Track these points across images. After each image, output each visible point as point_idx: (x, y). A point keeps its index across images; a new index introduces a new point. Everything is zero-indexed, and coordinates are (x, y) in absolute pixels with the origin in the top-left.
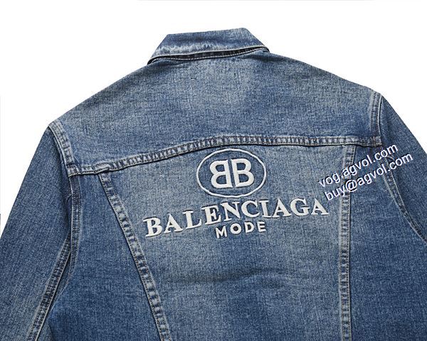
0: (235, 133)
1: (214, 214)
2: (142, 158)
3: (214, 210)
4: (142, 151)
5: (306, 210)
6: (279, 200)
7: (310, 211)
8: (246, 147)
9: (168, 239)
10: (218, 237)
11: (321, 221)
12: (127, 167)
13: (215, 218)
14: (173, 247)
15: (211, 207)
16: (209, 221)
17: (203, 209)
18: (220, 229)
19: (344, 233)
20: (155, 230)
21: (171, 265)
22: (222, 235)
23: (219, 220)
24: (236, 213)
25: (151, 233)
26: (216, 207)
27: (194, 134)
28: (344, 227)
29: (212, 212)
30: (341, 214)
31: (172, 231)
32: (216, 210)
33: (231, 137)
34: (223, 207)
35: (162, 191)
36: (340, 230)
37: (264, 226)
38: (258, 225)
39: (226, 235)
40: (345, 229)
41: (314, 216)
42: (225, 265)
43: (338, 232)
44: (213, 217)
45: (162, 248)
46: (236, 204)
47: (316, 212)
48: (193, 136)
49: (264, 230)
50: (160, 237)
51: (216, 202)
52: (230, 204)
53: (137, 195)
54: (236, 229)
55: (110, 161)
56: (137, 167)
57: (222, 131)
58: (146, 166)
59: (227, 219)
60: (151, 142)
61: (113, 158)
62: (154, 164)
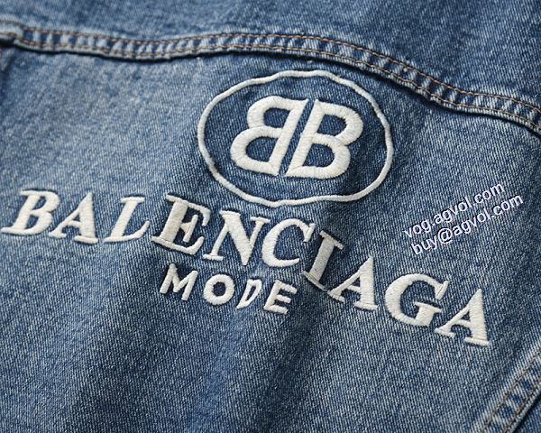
0: (367, 38)
1: (189, 228)
2: (110, 44)
3: (195, 217)
4: (126, 27)
5: (425, 313)
6: (370, 261)
7: (438, 320)
8: (376, 85)
9: (49, 254)
10: (164, 289)
11: (452, 360)
12: (63, 52)
13: (186, 239)
14: (46, 277)
15: (193, 205)
16: (166, 237)
17: (171, 198)
18: (182, 273)
19: (497, 419)
20: (33, 221)
21: (15, 323)
22: (175, 290)
23: (192, 250)
24: (245, 247)
25: (19, 226)
26: (205, 212)
27: (263, 13)
28: (509, 403)
29: (187, 219)
30: (526, 365)
31: (69, 238)
32: (201, 219)
33: (350, 44)
34: (222, 222)
35: (113, 135)
36: (494, 404)
37: (287, 300)
38: (275, 289)
39: (185, 296)
40: (509, 410)
41: (439, 338)
42: (134, 370)
43: (483, 408)
44: (181, 233)
45: (18, 271)
46: (260, 222)
47: (454, 328)
48: (257, 17)
49: (283, 310)
50: (32, 243)
51: (213, 202)
52: (243, 219)
53: (46, 127)
54: (220, 289)
55: (32, 23)
56: (87, 60)
57: (336, 23)
58: (109, 66)
59: (214, 255)
60: (159, 13)
61: (46, 19)
62: (133, 68)
